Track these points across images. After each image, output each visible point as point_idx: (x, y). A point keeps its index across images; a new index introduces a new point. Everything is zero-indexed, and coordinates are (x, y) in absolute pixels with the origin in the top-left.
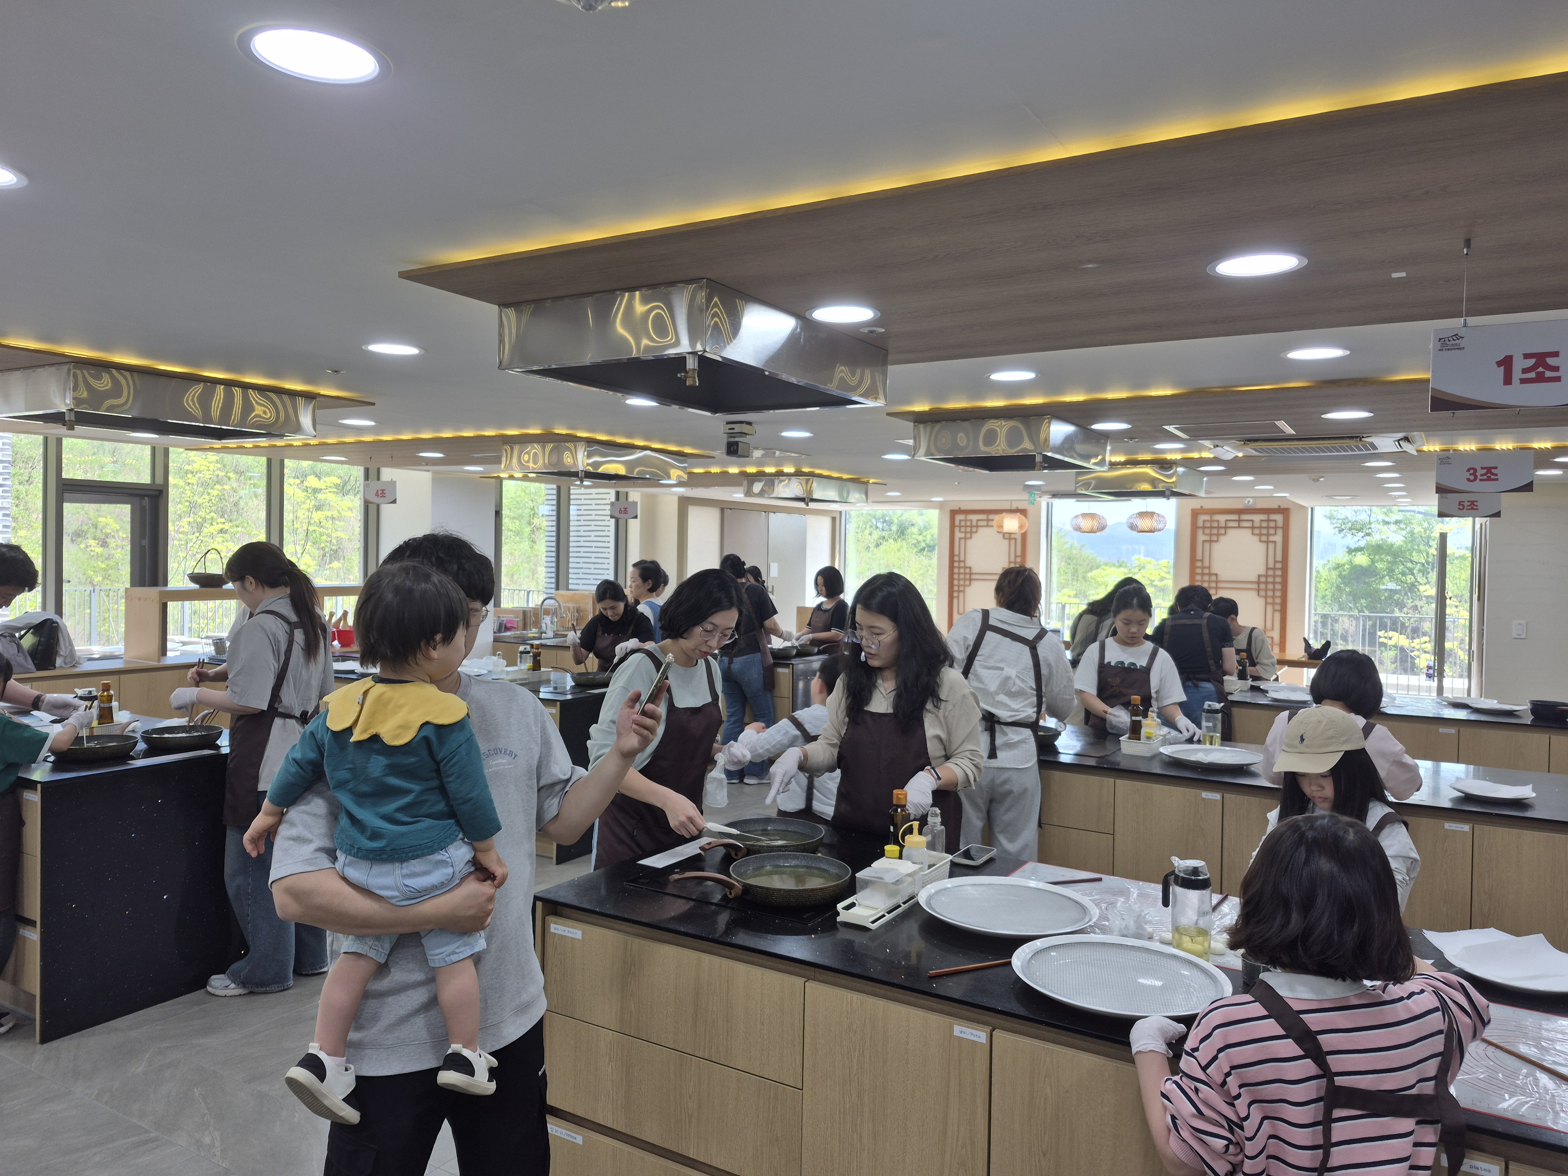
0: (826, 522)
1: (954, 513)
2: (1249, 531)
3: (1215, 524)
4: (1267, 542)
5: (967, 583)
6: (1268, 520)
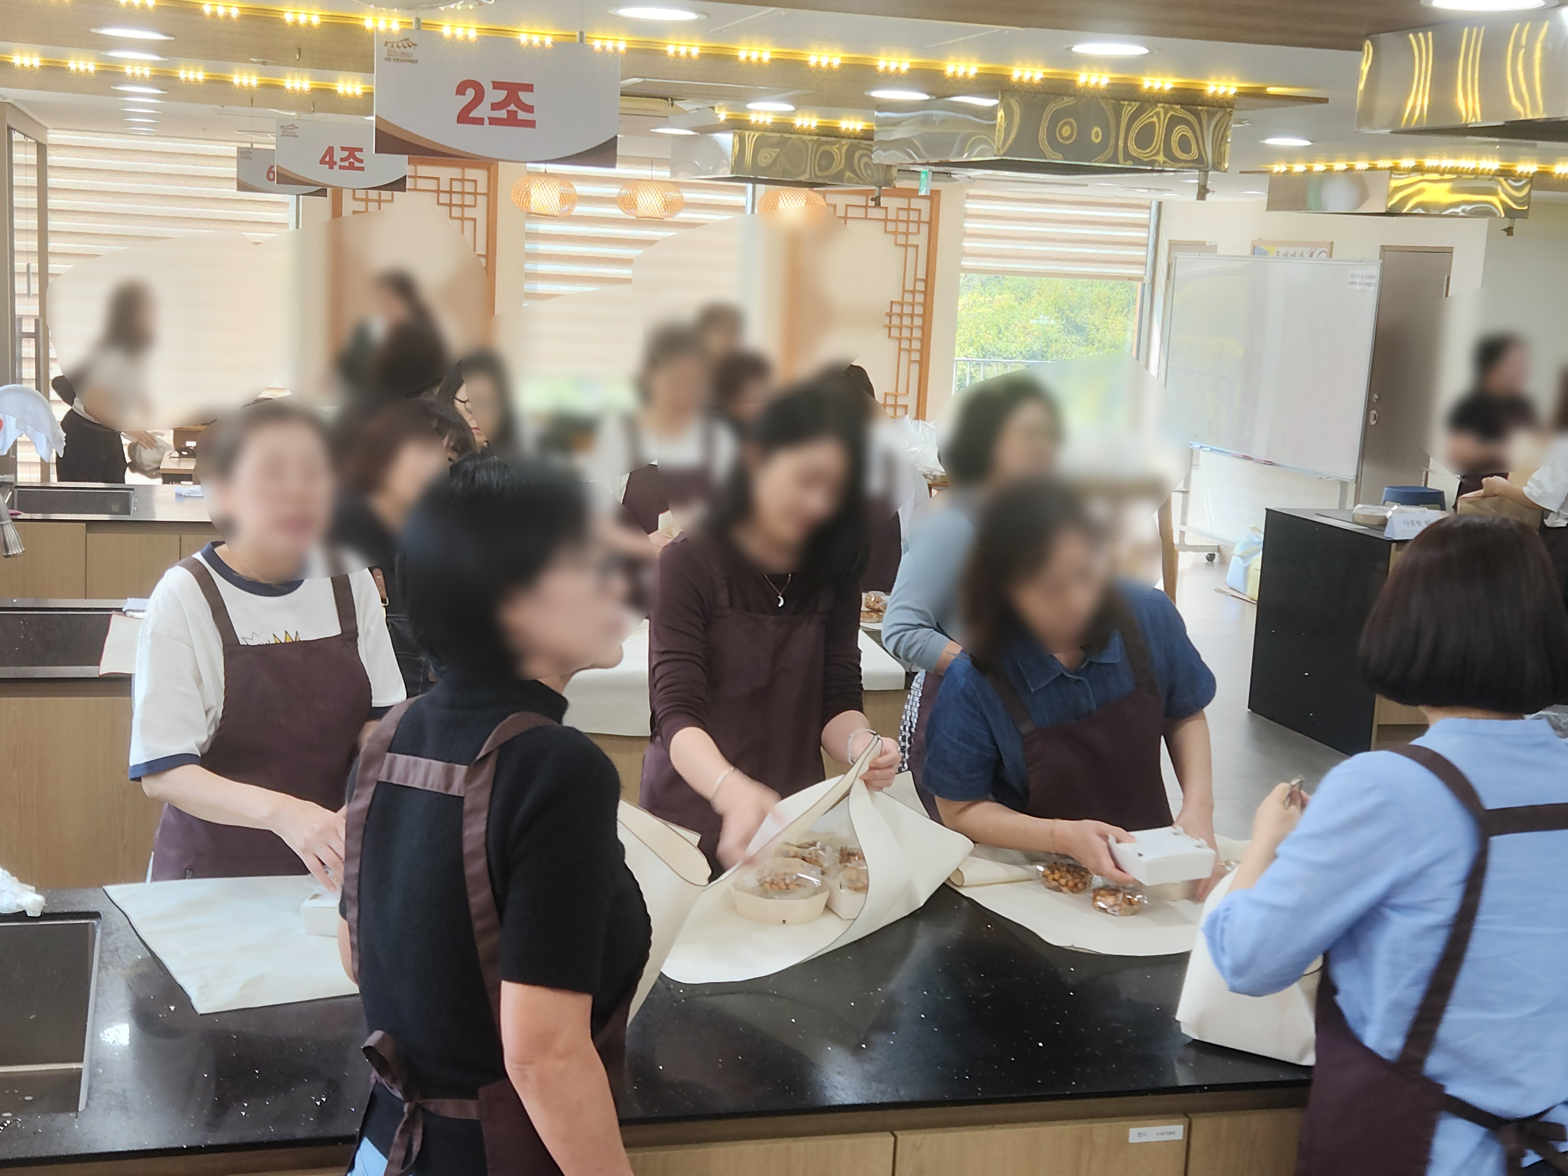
2: (881, 225)
4: (906, 246)
6: (908, 209)
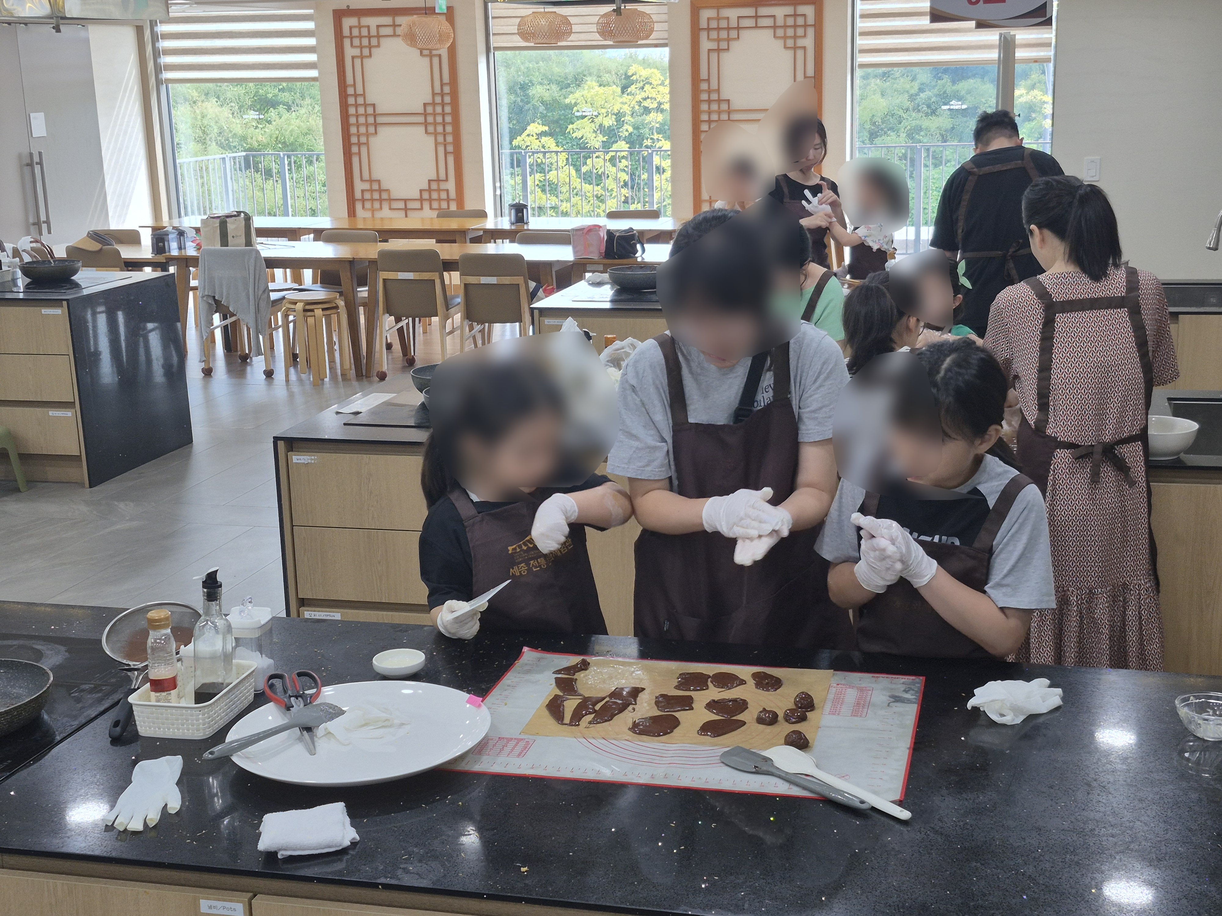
1: (338, 16)
2: (770, 32)
3: (724, 24)
4: (795, 48)
5: (371, 129)
6: (795, 15)
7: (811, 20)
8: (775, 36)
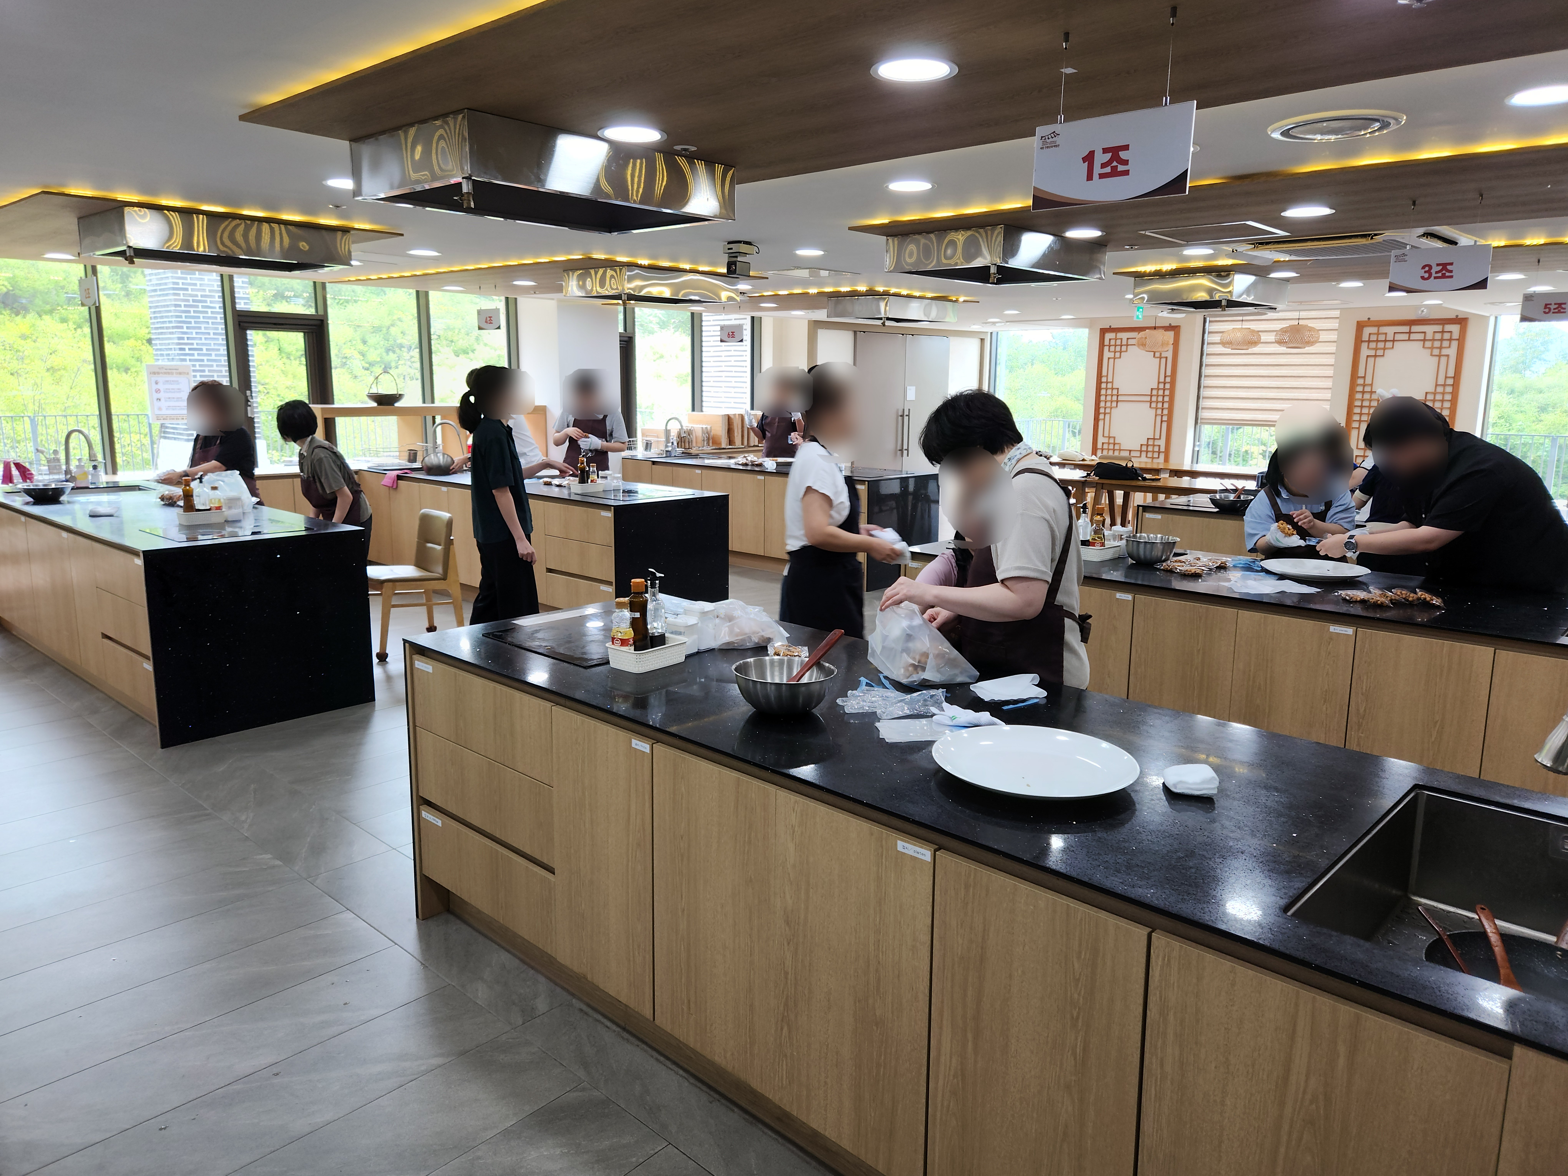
0: (975, 344)
1: (1103, 332)
3: (1382, 338)
4: (1440, 356)
5: (1114, 404)
6: (1443, 332)
7: (1456, 335)
8: (1423, 347)
